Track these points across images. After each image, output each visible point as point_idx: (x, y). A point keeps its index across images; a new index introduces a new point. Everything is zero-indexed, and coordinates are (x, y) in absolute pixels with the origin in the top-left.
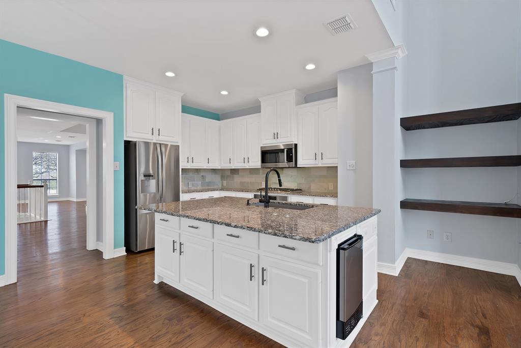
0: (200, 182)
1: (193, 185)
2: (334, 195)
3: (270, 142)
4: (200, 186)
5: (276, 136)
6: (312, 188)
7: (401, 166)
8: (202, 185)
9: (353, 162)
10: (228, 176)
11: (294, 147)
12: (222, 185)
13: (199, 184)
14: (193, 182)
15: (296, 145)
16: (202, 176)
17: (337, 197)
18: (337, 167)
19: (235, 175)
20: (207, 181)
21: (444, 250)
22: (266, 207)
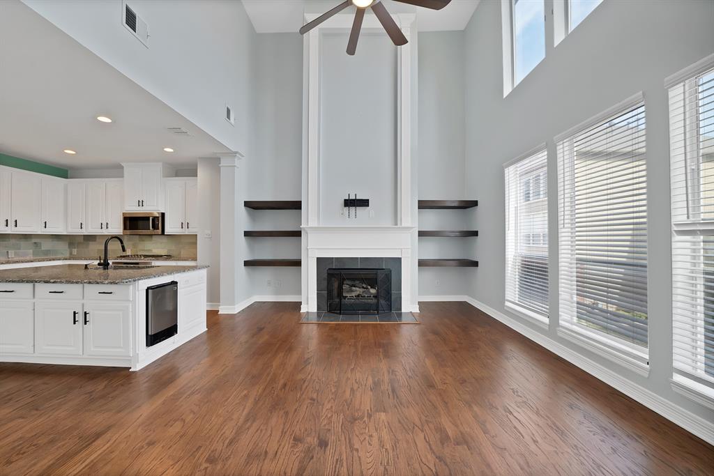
0: (31, 251)
1: (15, 254)
2: (195, 259)
3: (134, 209)
4: (31, 256)
5: (141, 203)
6: (182, 253)
7: (245, 235)
8: (34, 254)
9: (209, 232)
10: (81, 243)
11: (160, 215)
12: (71, 254)
13: (30, 253)
14: (17, 251)
15: (163, 215)
16: (35, 243)
17: (196, 260)
18: (196, 235)
19: (91, 243)
20: (43, 249)
21: (277, 293)
22: (105, 269)
